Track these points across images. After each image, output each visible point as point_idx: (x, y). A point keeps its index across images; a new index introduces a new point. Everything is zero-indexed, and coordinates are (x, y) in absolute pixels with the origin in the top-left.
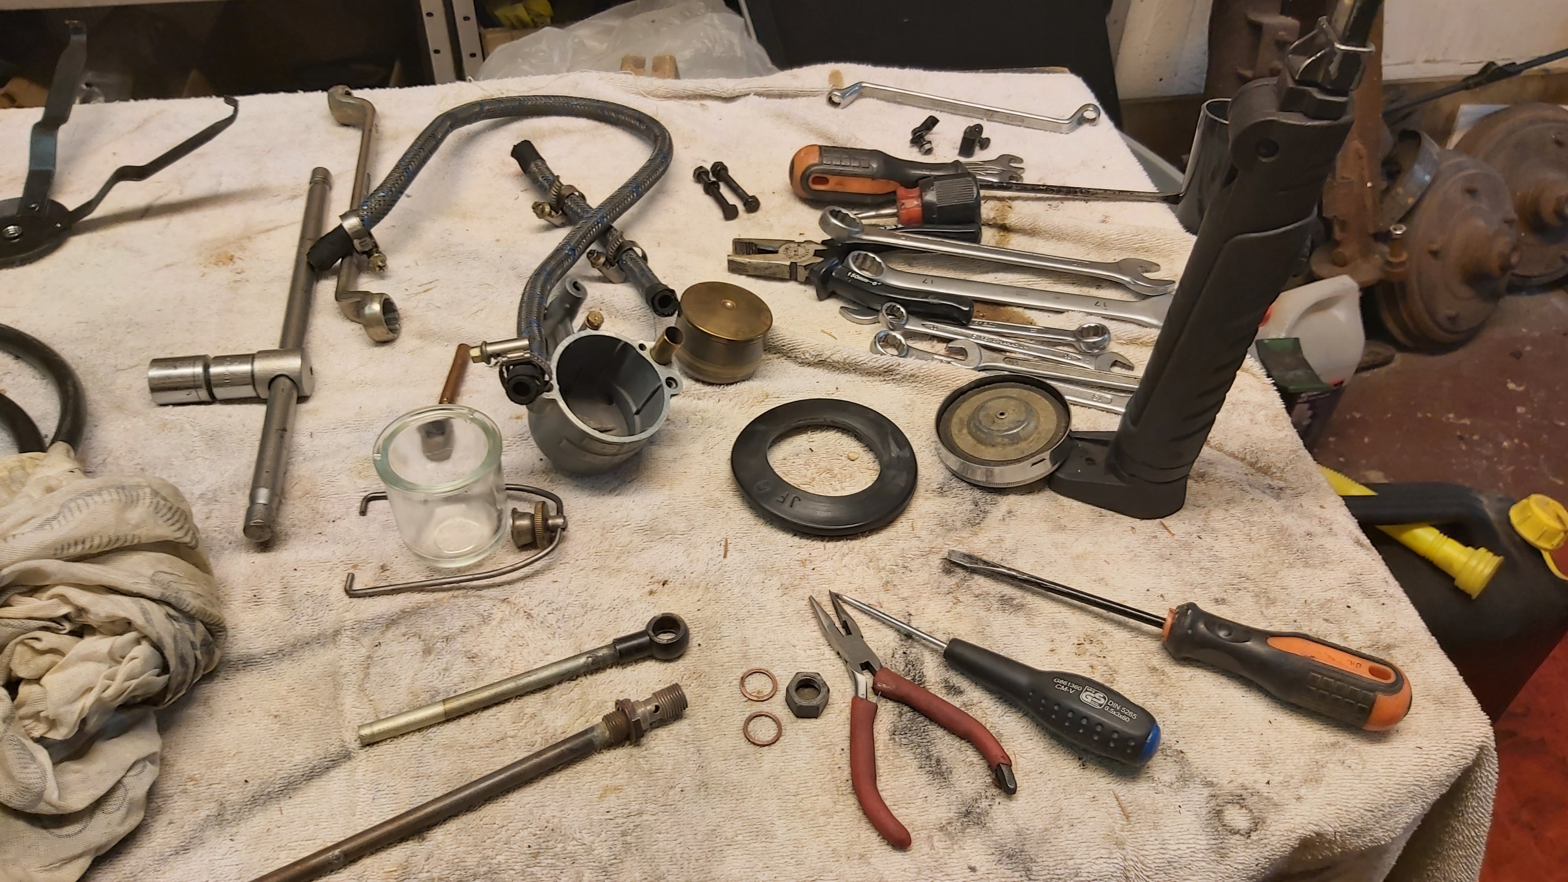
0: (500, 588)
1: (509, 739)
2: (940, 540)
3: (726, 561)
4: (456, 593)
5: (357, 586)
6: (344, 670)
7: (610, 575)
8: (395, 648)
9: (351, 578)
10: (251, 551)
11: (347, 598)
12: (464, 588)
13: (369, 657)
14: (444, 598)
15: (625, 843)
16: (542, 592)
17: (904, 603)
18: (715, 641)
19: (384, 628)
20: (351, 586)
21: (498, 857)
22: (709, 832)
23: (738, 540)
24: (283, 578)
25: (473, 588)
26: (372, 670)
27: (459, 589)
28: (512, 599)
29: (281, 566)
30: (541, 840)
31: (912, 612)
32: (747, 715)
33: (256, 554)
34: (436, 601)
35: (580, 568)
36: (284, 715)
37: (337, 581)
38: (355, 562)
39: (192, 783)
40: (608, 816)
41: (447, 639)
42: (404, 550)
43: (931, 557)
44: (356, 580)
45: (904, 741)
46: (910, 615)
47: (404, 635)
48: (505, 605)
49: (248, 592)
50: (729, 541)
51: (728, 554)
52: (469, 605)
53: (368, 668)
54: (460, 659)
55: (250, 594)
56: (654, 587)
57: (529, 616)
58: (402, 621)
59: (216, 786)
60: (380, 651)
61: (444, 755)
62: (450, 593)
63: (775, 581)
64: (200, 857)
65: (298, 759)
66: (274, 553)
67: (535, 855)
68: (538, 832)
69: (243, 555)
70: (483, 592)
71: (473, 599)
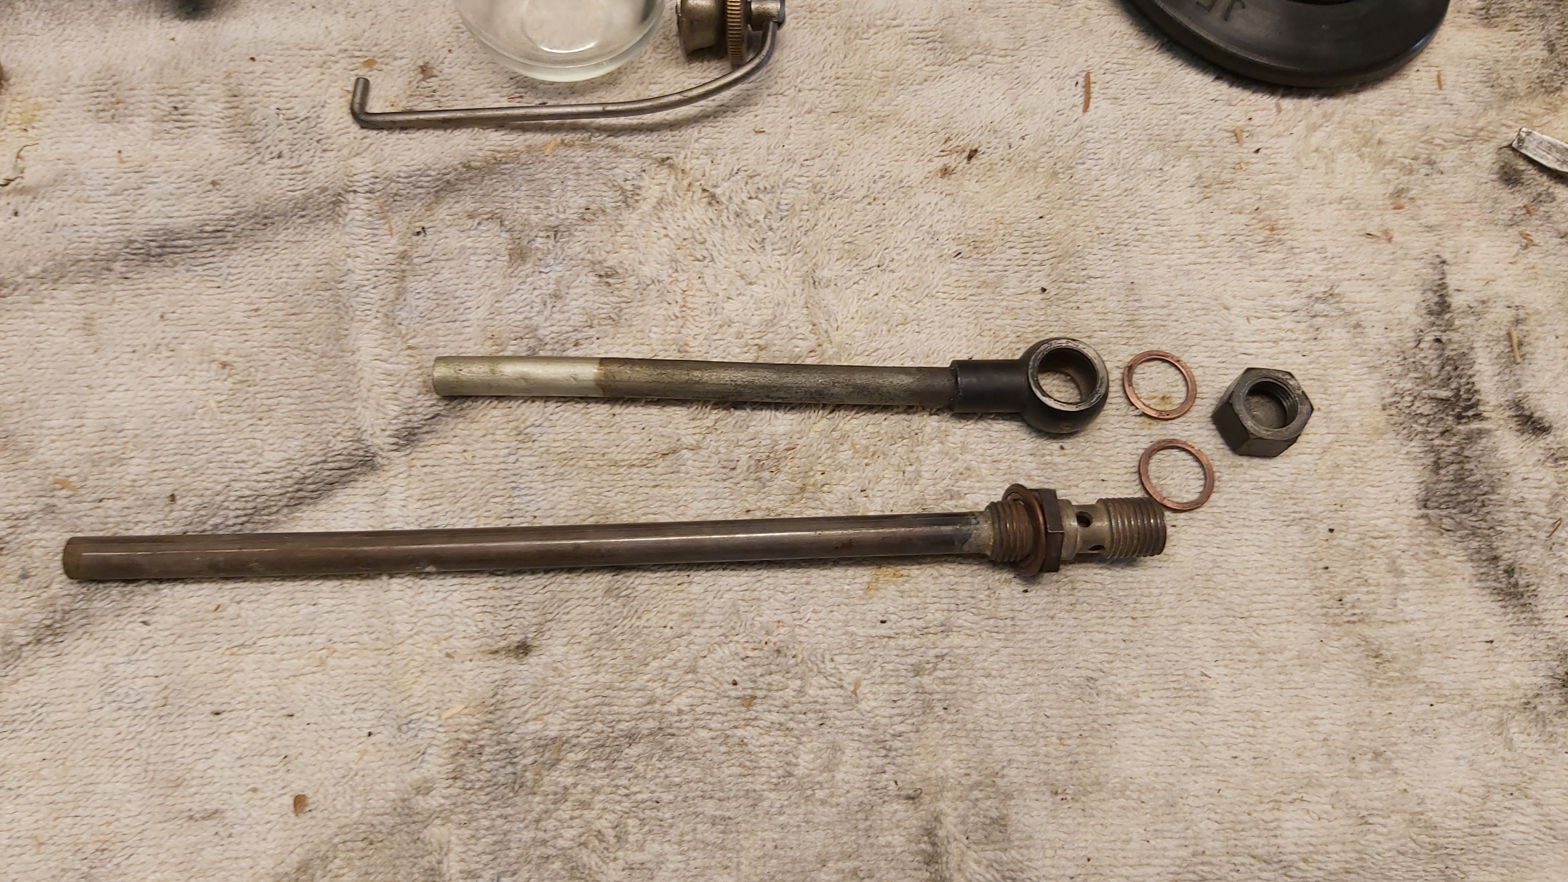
0: (655, 135)
1: (686, 454)
2: (1492, 114)
3: (1087, 119)
4: (569, 137)
5: (375, 106)
6: (356, 278)
7: (864, 127)
8: (453, 240)
9: (363, 87)
10: (168, 16)
11: (355, 128)
12: (584, 128)
13: (404, 256)
14: (545, 145)
15: (921, 690)
16: (735, 150)
17: (1432, 238)
18: (1074, 285)
19: (431, 198)
20: (363, 104)
21: (676, 700)
22: (1083, 681)
23: (1109, 77)
24: (229, 76)
25: (600, 129)
26: (411, 283)
27: (574, 128)
28: (678, 161)
29: (225, 50)
30: (759, 671)
31: (1447, 256)
32: (1145, 444)
33: (177, 22)
34: (530, 149)
35: (807, 107)
36: (241, 364)
37: (335, 90)
38: (370, 55)
39: (64, 493)
40: (883, 630)
41: (555, 232)
42: (464, 37)
43: (1476, 147)
44: (373, 93)
45: (1447, 523)
46: (1444, 262)
47: (471, 216)
48: (665, 171)
49: (163, 100)
50: (1092, 79)
51: (1092, 106)
52: (595, 164)
53: (403, 279)
54: (583, 277)
55: (165, 104)
56: (951, 161)
57: (713, 199)
58: (466, 186)
59: (110, 503)
60: (425, 246)
61: (560, 476)
62: (558, 137)
63: (1184, 170)
64: (85, 654)
65: (272, 458)
66: (211, 24)
67: (749, 701)
68: (751, 654)
69: (152, 21)
70: (620, 141)
71: (601, 153)
